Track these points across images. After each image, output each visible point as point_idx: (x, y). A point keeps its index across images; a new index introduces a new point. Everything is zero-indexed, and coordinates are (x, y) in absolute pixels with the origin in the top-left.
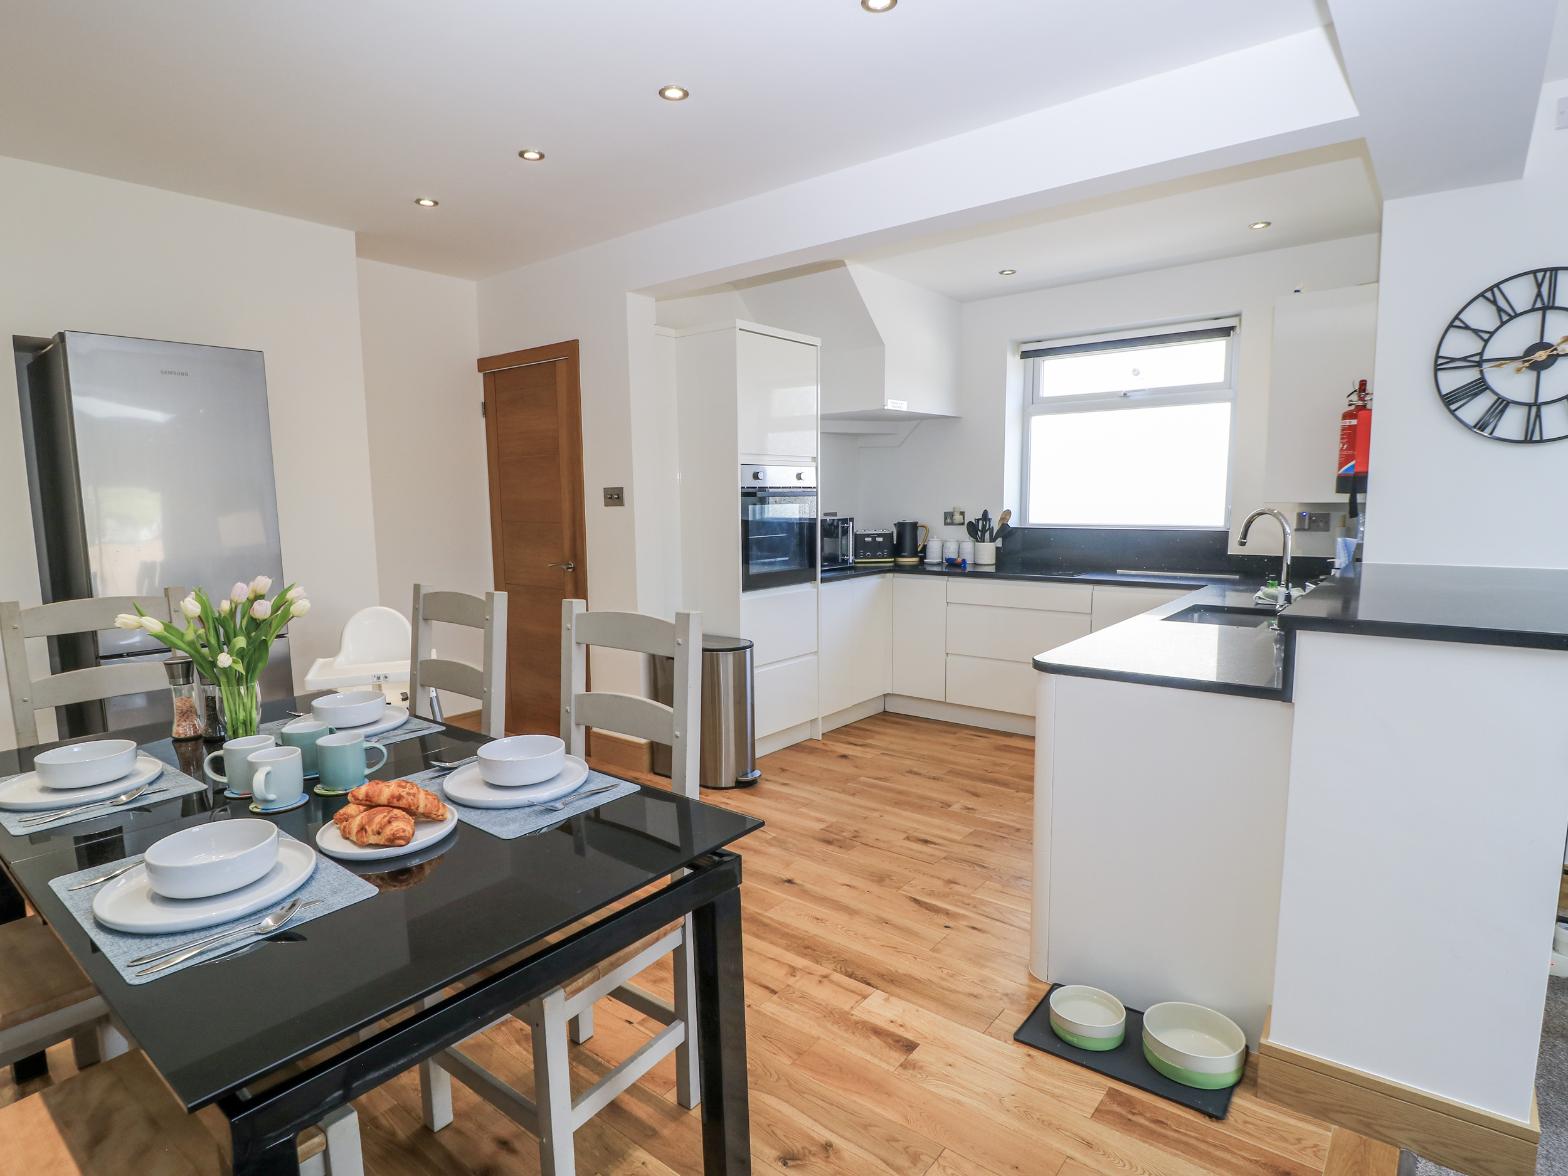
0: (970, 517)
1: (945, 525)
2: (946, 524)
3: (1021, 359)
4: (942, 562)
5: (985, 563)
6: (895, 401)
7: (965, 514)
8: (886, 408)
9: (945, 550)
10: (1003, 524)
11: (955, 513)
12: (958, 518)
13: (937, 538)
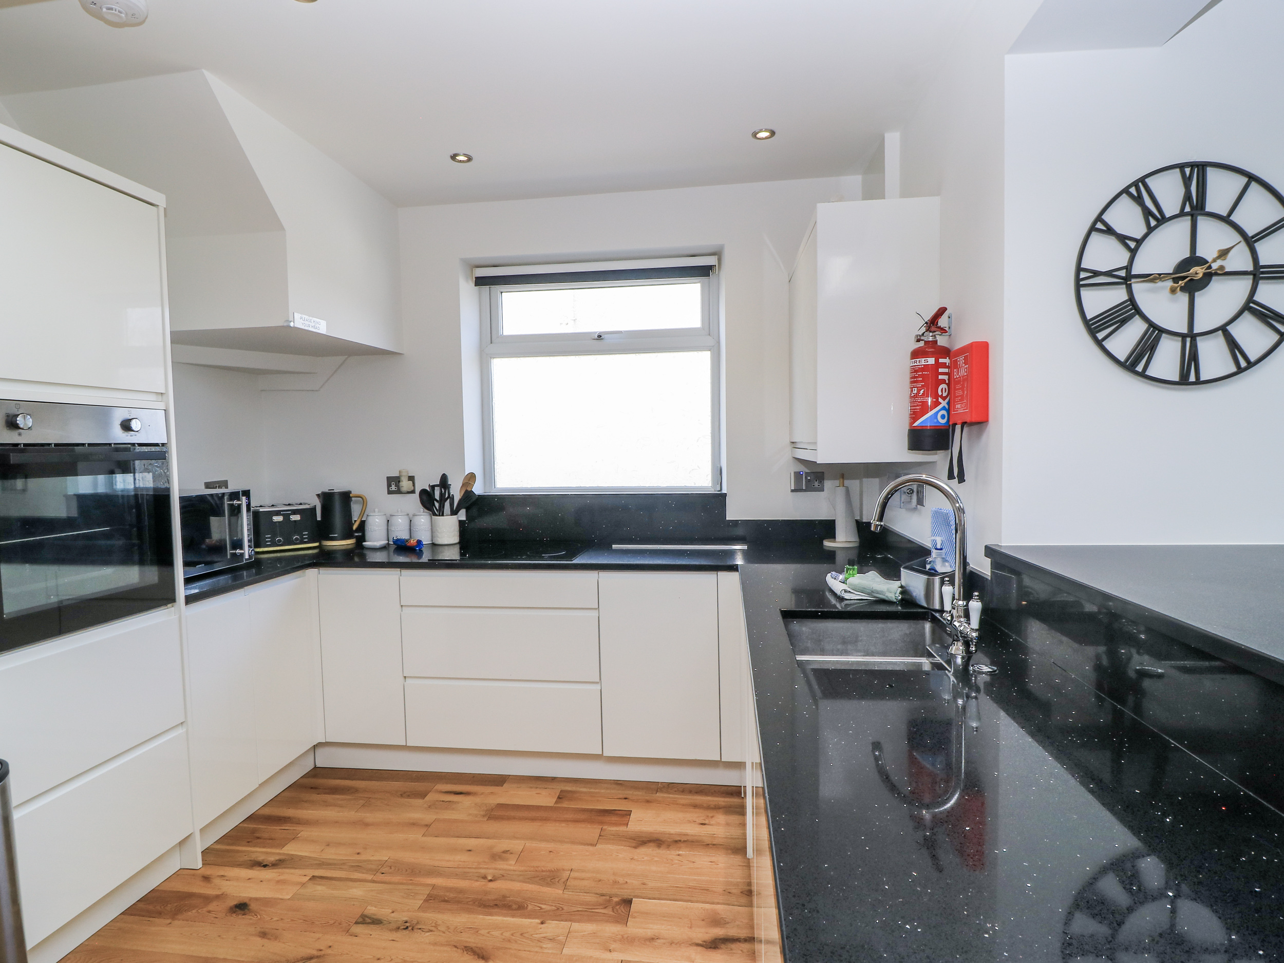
0: (421, 485)
1: (388, 494)
2: (390, 492)
3: (475, 286)
4: (388, 544)
5: (446, 543)
6: (306, 317)
7: (416, 478)
8: (292, 324)
9: (392, 528)
10: (466, 491)
11: (402, 478)
12: (406, 485)
13: (379, 512)
